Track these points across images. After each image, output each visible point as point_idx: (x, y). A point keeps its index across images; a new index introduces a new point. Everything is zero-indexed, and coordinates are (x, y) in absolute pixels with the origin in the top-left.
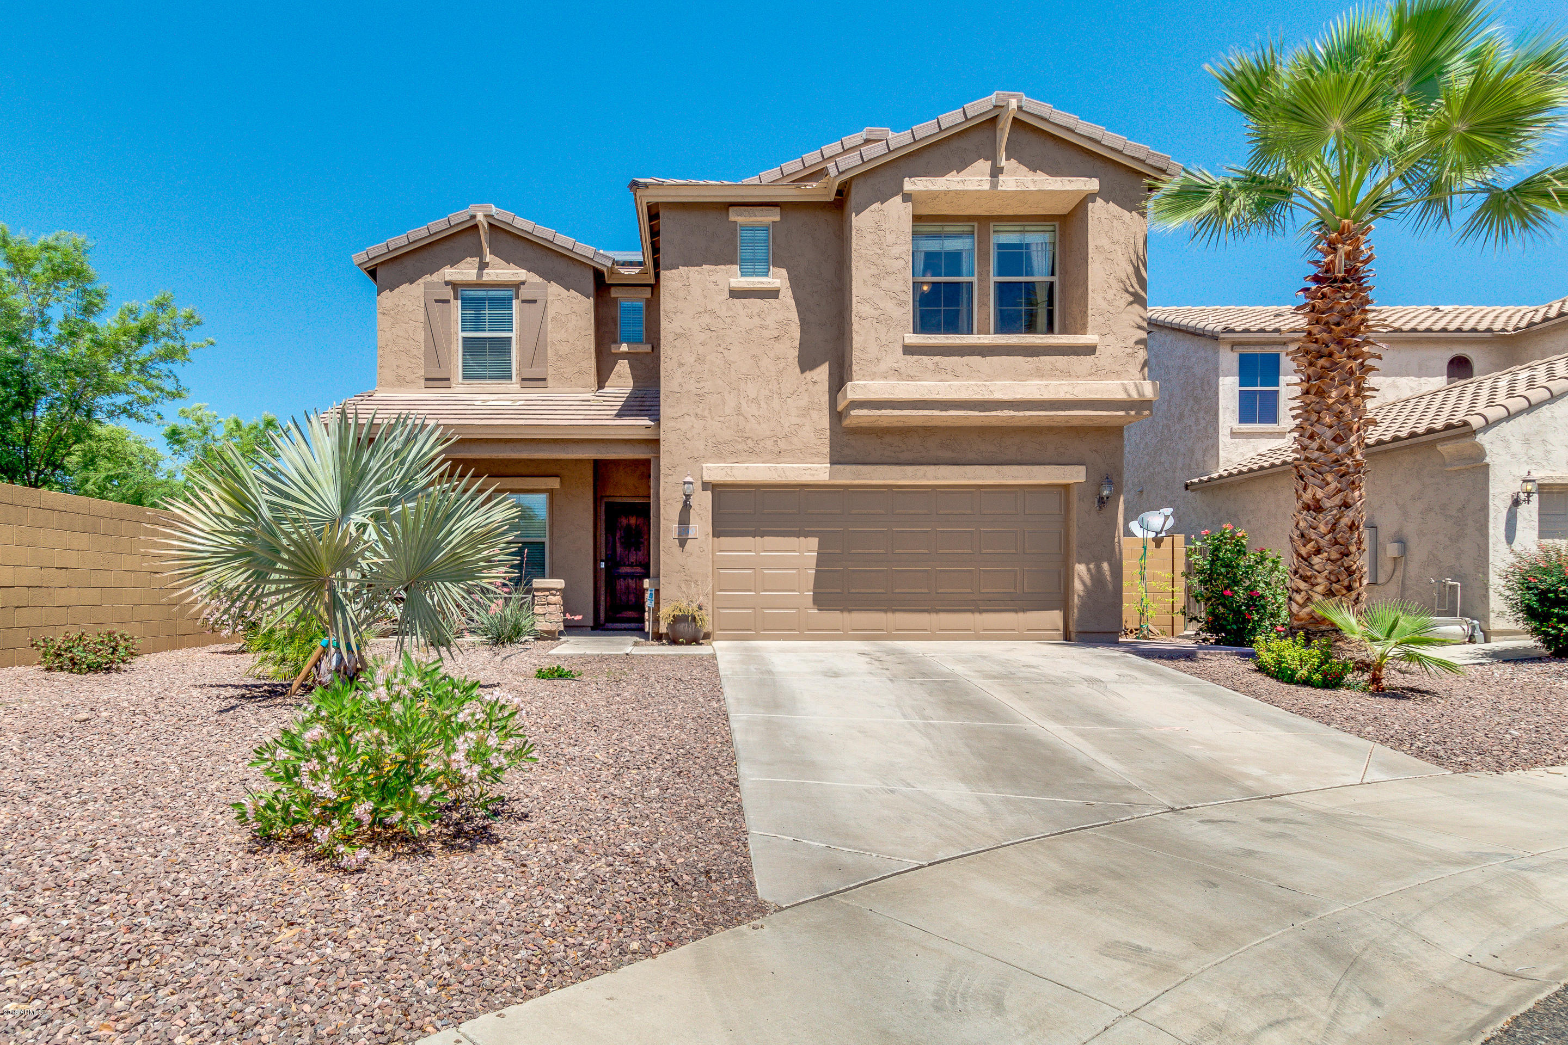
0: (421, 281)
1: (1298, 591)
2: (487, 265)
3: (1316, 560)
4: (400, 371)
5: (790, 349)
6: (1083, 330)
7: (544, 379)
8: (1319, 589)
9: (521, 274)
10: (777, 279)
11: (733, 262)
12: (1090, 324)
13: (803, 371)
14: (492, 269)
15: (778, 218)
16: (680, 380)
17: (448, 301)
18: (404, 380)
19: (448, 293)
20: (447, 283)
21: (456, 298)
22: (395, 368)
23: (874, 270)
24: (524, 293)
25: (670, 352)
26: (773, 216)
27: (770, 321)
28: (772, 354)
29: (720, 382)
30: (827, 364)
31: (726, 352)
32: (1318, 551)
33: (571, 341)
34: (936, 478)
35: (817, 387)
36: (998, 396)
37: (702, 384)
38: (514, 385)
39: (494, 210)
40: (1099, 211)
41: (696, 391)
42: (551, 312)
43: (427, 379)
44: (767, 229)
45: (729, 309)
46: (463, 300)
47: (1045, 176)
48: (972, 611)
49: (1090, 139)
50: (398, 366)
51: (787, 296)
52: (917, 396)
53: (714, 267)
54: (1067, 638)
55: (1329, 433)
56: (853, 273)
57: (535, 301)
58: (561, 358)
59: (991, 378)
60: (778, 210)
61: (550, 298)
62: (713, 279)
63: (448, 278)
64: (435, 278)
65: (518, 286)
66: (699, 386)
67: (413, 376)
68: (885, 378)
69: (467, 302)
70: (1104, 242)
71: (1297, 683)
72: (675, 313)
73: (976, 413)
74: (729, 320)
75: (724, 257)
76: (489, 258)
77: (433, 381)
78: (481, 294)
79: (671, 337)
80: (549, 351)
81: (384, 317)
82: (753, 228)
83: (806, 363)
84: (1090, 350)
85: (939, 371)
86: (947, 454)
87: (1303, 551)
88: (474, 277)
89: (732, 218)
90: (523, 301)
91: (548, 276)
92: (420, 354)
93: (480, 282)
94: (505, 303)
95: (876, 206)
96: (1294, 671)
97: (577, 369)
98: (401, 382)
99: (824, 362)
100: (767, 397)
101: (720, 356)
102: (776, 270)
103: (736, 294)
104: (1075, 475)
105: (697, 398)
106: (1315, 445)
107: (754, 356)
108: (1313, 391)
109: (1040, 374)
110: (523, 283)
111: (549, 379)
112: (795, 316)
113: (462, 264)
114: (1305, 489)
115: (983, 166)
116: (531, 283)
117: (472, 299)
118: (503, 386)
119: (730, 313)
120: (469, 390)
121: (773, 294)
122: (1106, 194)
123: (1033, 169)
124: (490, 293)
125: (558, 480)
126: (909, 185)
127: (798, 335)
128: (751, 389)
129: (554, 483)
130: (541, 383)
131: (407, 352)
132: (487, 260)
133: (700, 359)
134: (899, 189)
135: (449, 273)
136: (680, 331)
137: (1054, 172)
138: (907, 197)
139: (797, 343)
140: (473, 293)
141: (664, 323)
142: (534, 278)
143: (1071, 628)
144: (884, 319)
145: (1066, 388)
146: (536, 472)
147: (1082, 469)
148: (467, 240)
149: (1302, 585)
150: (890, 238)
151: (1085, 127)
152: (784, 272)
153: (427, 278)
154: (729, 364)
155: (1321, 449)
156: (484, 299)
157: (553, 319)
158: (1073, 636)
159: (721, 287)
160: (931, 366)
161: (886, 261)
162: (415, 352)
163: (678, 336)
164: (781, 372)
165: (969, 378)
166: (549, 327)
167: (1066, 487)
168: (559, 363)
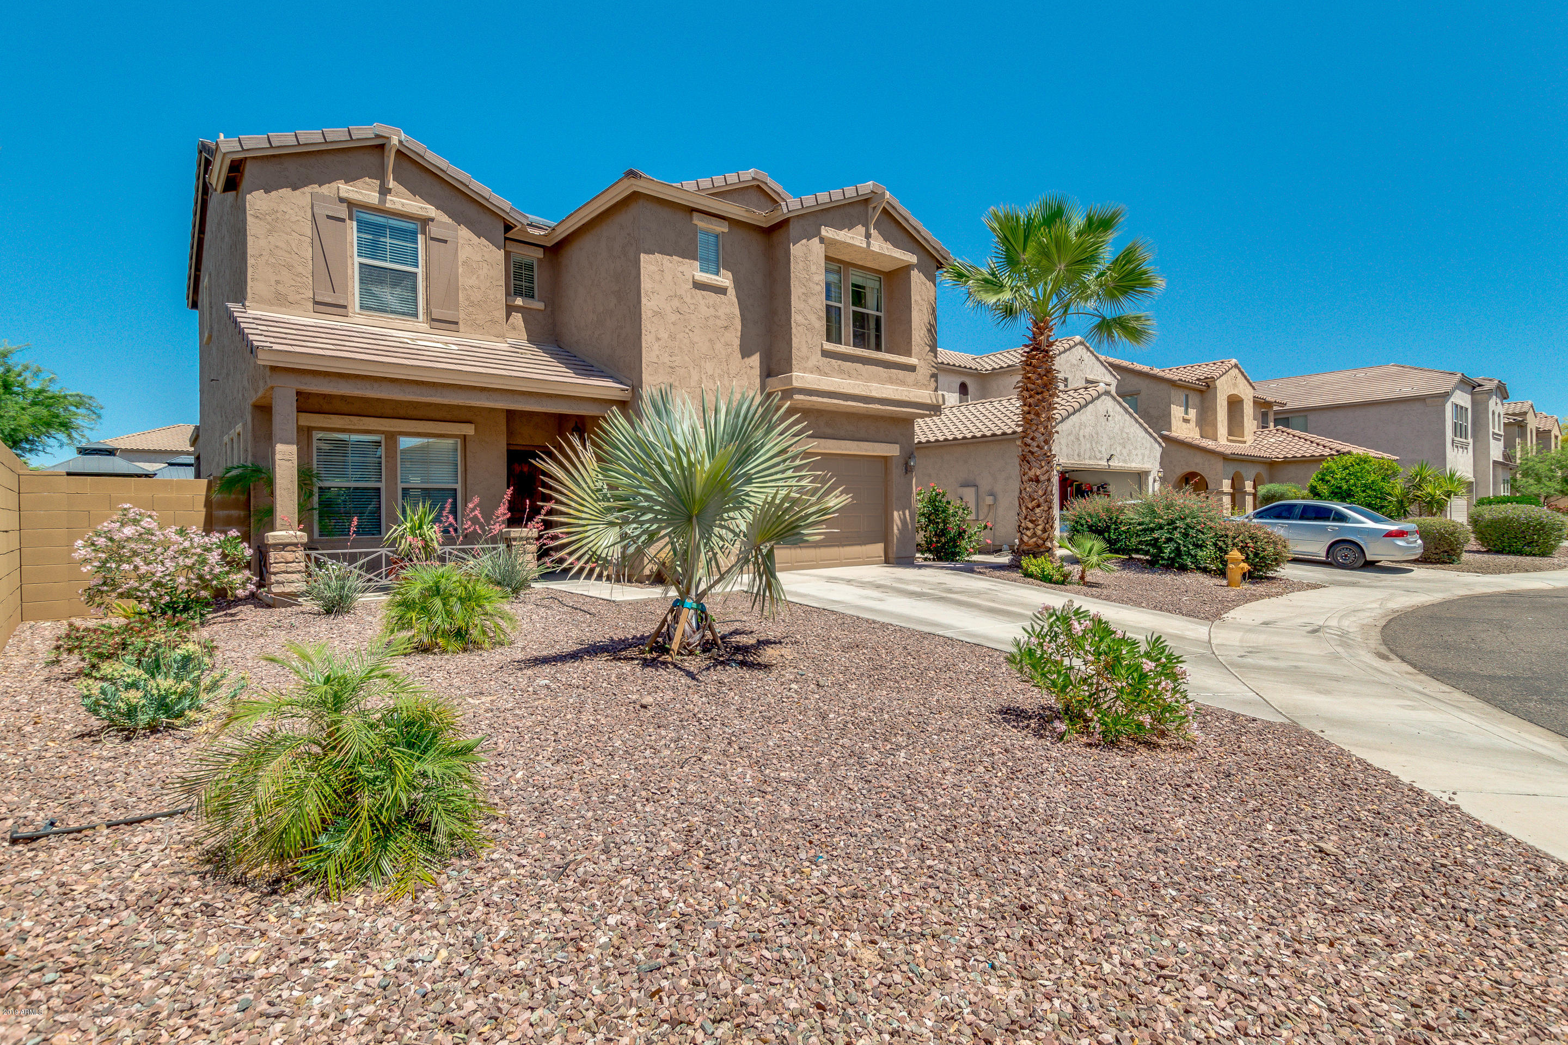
0: (307, 190)
1: (1028, 529)
2: (389, 191)
3: (1037, 510)
4: (280, 287)
5: (734, 337)
6: (908, 353)
7: (456, 323)
8: (1040, 527)
9: (431, 211)
10: (725, 279)
11: (695, 259)
12: (913, 351)
13: (743, 358)
14: (394, 196)
15: (726, 230)
16: (657, 352)
17: (343, 220)
18: (286, 299)
19: (343, 212)
20: (342, 200)
21: (351, 218)
22: (273, 283)
23: (804, 290)
24: (434, 230)
25: (649, 326)
26: (723, 228)
27: (721, 313)
28: (722, 340)
29: (687, 358)
30: (758, 354)
31: (691, 333)
32: (1039, 506)
33: (483, 289)
34: (825, 448)
35: (753, 371)
36: (874, 394)
37: (674, 358)
38: (421, 324)
39: (403, 136)
40: (917, 277)
41: (669, 364)
42: (462, 256)
43: (316, 303)
44: (717, 236)
45: (692, 297)
46: (359, 222)
47: (891, 247)
48: (838, 546)
49: (915, 228)
50: (277, 282)
51: (731, 292)
52: (832, 389)
53: (681, 259)
54: (887, 561)
55: (1042, 438)
56: (792, 289)
57: (445, 242)
58: (472, 304)
59: (868, 380)
60: (727, 223)
61: (461, 241)
62: (680, 269)
63: (343, 194)
64: (326, 190)
65: (425, 221)
66: (671, 359)
67: (299, 297)
68: (812, 372)
69: (363, 226)
70: (918, 298)
71: (1055, 583)
72: (653, 293)
73: (862, 405)
74: (692, 307)
75: (688, 253)
76: (392, 184)
77: (320, 305)
78: (380, 220)
79: (650, 314)
80: (460, 295)
81: (257, 221)
82: (707, 233)
83: (746, 352)
84: (912, 368)
85: (841, 372)
86: (829, 431)
87: (1030, 506)
88: (376, 202)
89: (696, 222)
90: (432, 239)
91: (459, 218)
92: (307, 271)
93: (381, 207)
94: (411, 236)
95: (804, 241)
96: (1052, 576)
97: (489, 318)
98: (281, 300)
99: (756, 352)
100: (720, 376)
101: (687, 336)
102: (725, 272)
103: (698, 286)
104: (892, 450)
105: (670, 370)
106: (1035, 444)
107: (710, 340)
108: (1033, 412)
109: (891, 381)
110: (432, 220)
111: (461, 323)
112: (737, 312)
113: (359, 183)
114: (1030, 469)
115: (860, 229)
116: (438, 221)
117: (367, 223)
118: (409, 324)
119: (694, 301)
120: (370, 322)
121: (722, 291)
122: (920, 267)
123: (886, 240)
124: (391, 221)
125: (473, 426)
126: (827, 232)
127: (740, 328)
128: (709, 367)
129: (469, 430)
130: (453, 327)
131: (290, 267)
132: (391, 186)
133: (672, 337)
134: (818, 233)
135: (346, 190)
136: (656, 309)
137: (896, 245)
138: (822, 240)
139: (739, 334)
140: (372, 217)
141: (644, 300)
142: (445, 219)
143: (890, 555)
144: (810, 328)
145: (906, 393)
146: (449, 417)
147: (898, 446)
148: (370, 159)
149: (1030, 525)
150: (813, 268)
151: (914, 221)
152: (730, 274)
153: (315, 188)
154: (693, 344)
155: (1038, 446)
156: (384, 226)
157: (464, 263)
158: (891, 560)
159: (687, 277)
160: (836, 367)
161: (811, 285)
162: (300, 269)
163: (656, 313)
164: (729, 356)
165: (857, 379)
166: (460, 270)
167: (885, 458)
168: (471, 309)
